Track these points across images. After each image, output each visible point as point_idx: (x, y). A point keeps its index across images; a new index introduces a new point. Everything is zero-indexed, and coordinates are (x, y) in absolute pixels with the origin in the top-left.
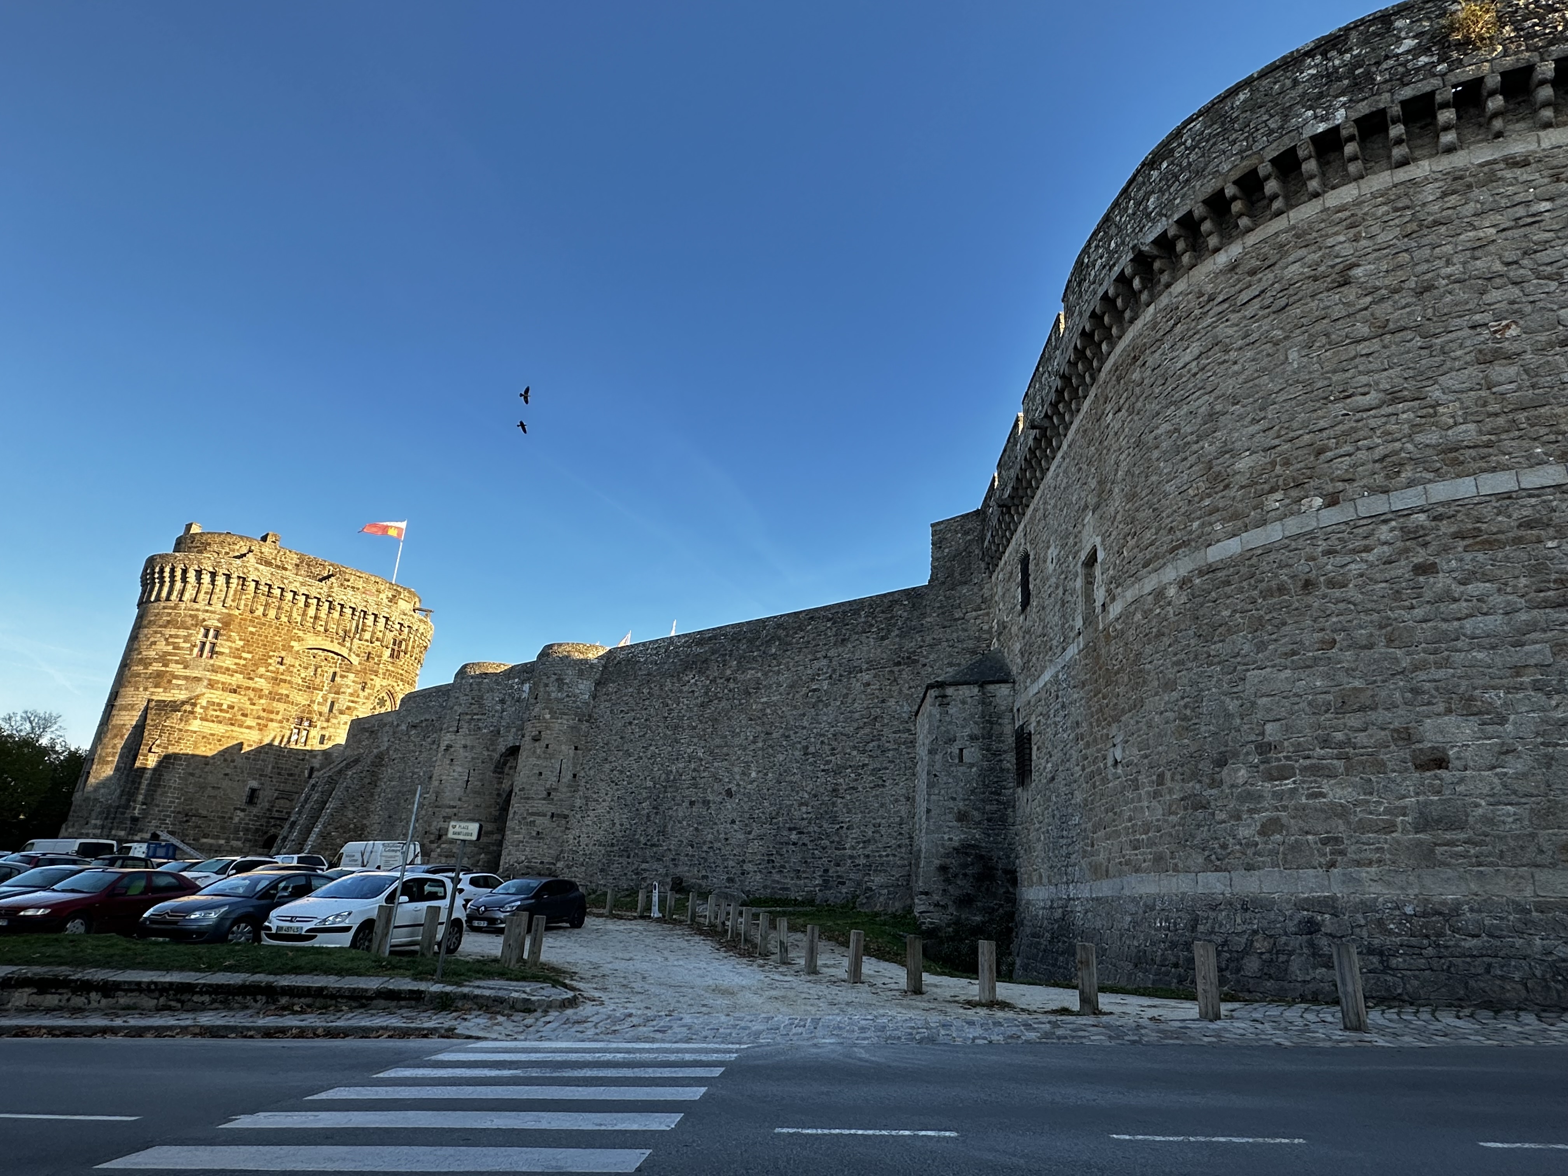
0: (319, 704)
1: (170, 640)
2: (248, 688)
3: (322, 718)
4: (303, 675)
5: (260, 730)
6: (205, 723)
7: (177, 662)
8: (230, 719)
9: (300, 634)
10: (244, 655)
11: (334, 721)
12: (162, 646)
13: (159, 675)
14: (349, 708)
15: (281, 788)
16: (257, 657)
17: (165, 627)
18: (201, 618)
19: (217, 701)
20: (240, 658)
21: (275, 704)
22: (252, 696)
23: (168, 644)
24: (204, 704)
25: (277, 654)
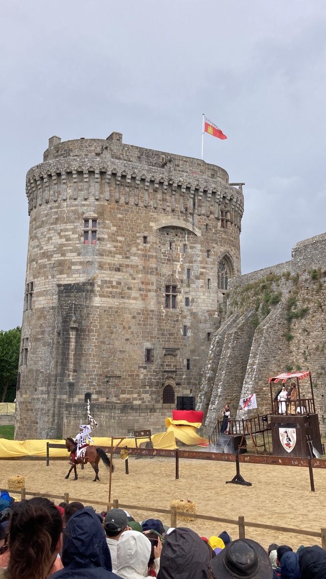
0: (179, 273)
1: (62, 234)
2: (128, 266)
3: (184, 285)
4: (163, 250)
5: (143, 299)
6: (104, 299)
7: (71, 251)
8: (121, 293)
9: (155, 215)
10: (119, 238)
11: (193, 286)
12: (57, 240)
13: (61, 263)
14: (202, 274)
15: (167, 346)
16: (128, 239)
17: (55, 223)
18: (80, 211)
19: (108, 279)
20: (117, 241)
21: (149, 276)
22: (132, 272)
23: (61, 237)
24: (99, 283)
25: (142, 235)
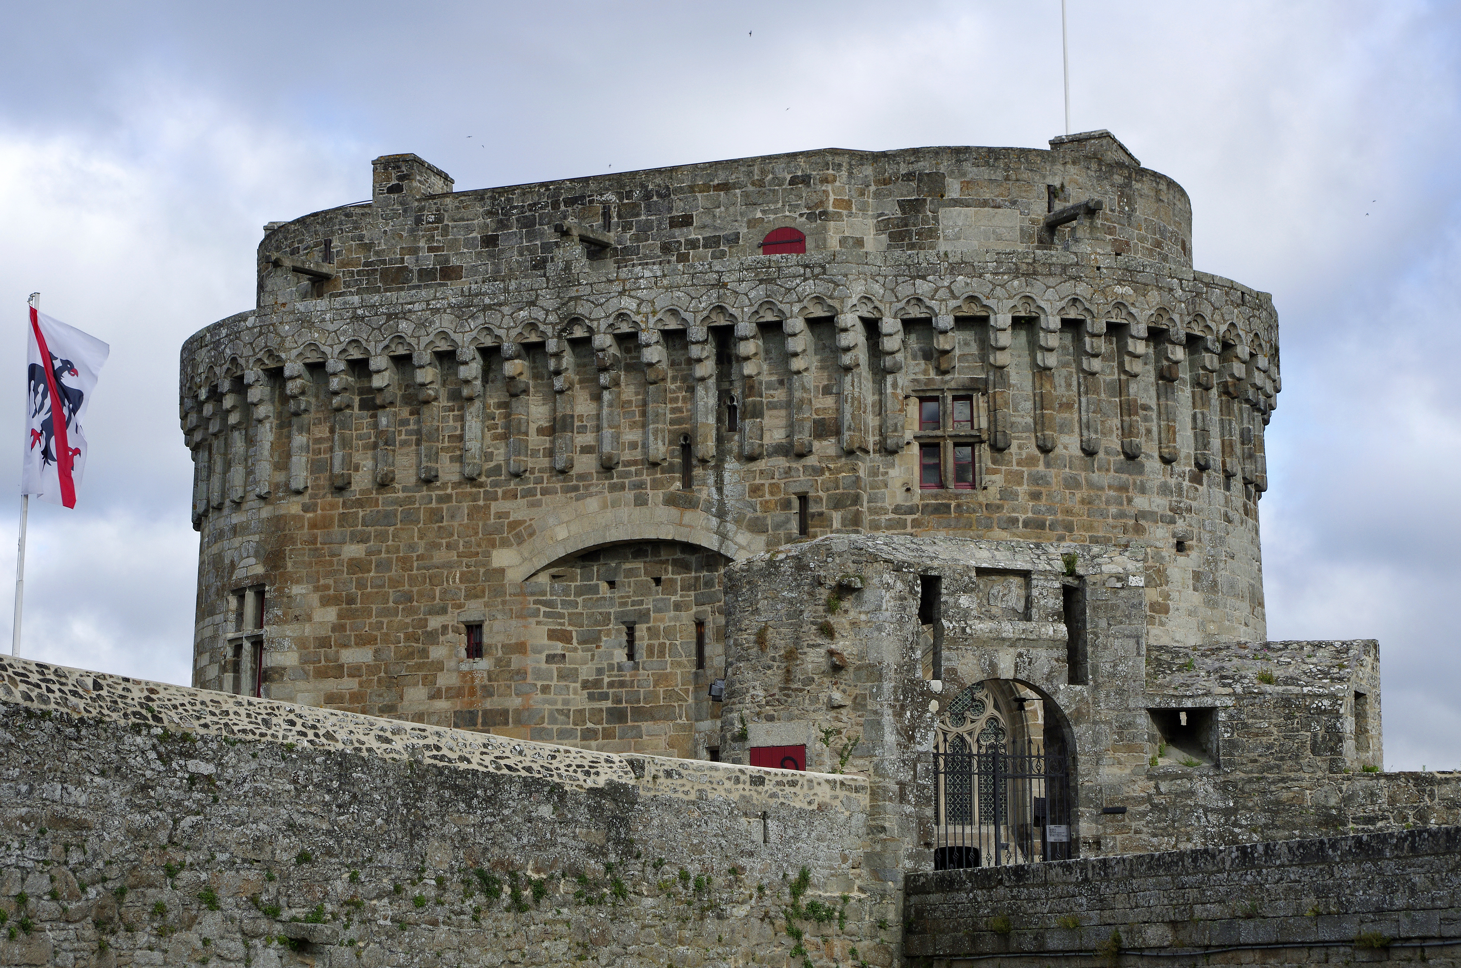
9: (518, 509)
10: (351, 656)
16: (390, 652)
20: (338, 671)
25: (451, 618)
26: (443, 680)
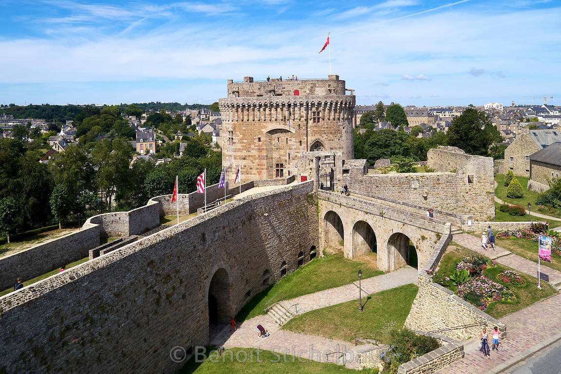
0: (284, 156)
2: (249, 156)
3: (287, 163)
4: (273, 143)
9: (265, 124)
11: (291, 164)
16: (249, 141)
18: (227, 127)
22: (252, 159)
25: (257, 137)
26: (256, 145)
